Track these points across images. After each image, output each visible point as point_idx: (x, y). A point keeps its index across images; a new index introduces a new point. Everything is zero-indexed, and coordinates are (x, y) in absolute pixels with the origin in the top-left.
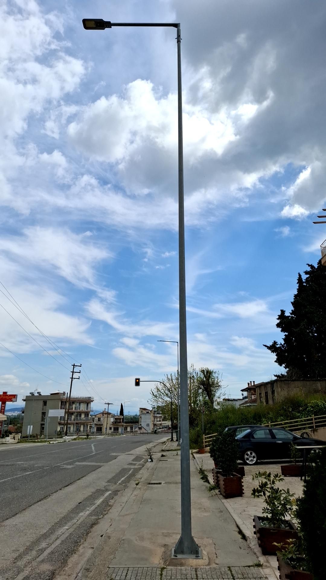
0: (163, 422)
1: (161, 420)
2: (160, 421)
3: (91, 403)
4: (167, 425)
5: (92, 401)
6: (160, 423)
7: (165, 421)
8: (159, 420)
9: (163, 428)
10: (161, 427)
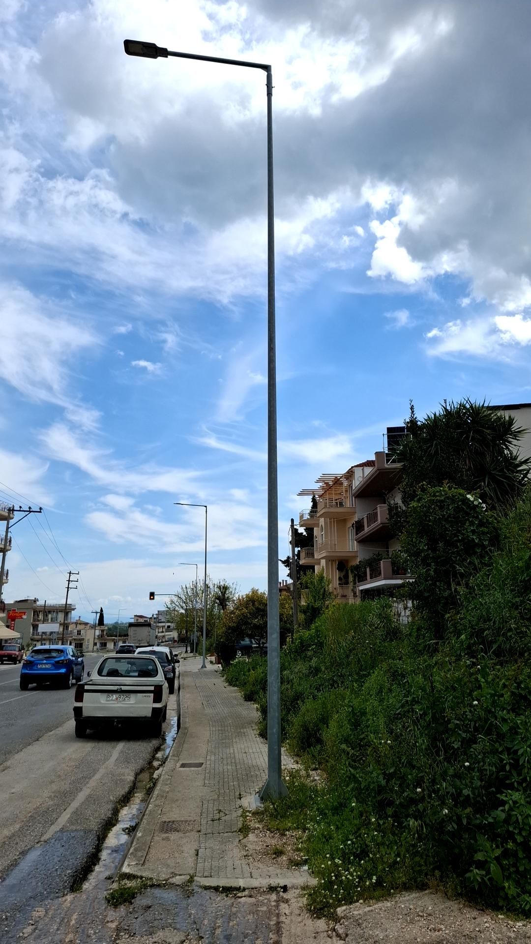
0: (167, 633)
1: (164, 630)
2: (162, 632)
3: (72, 612)
4: (172, 636)
5: (74, 609)
6: (163, 634)
7: (169, 632)
8: (161, 630)
9: (166, 641)
10: (164, 640)
